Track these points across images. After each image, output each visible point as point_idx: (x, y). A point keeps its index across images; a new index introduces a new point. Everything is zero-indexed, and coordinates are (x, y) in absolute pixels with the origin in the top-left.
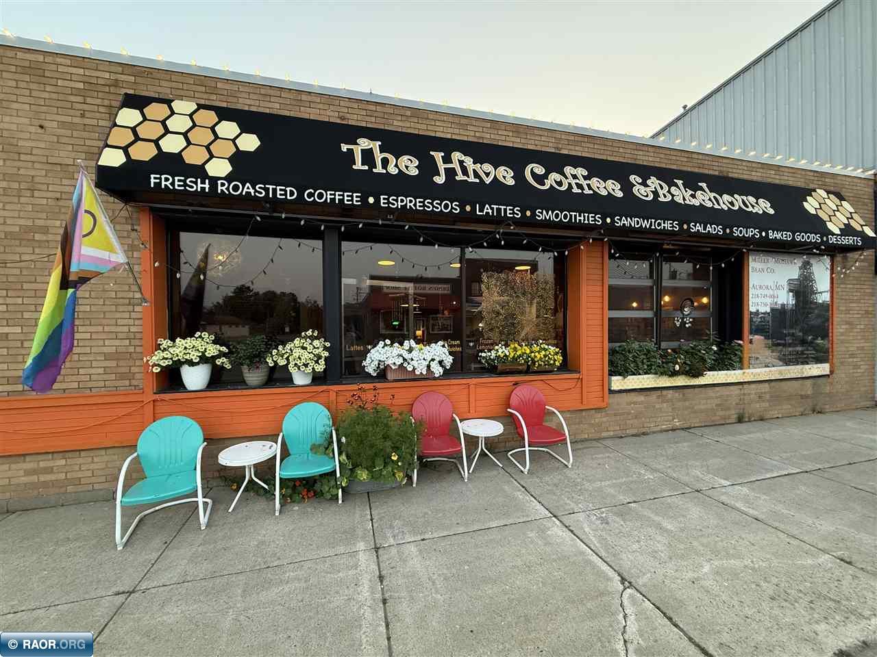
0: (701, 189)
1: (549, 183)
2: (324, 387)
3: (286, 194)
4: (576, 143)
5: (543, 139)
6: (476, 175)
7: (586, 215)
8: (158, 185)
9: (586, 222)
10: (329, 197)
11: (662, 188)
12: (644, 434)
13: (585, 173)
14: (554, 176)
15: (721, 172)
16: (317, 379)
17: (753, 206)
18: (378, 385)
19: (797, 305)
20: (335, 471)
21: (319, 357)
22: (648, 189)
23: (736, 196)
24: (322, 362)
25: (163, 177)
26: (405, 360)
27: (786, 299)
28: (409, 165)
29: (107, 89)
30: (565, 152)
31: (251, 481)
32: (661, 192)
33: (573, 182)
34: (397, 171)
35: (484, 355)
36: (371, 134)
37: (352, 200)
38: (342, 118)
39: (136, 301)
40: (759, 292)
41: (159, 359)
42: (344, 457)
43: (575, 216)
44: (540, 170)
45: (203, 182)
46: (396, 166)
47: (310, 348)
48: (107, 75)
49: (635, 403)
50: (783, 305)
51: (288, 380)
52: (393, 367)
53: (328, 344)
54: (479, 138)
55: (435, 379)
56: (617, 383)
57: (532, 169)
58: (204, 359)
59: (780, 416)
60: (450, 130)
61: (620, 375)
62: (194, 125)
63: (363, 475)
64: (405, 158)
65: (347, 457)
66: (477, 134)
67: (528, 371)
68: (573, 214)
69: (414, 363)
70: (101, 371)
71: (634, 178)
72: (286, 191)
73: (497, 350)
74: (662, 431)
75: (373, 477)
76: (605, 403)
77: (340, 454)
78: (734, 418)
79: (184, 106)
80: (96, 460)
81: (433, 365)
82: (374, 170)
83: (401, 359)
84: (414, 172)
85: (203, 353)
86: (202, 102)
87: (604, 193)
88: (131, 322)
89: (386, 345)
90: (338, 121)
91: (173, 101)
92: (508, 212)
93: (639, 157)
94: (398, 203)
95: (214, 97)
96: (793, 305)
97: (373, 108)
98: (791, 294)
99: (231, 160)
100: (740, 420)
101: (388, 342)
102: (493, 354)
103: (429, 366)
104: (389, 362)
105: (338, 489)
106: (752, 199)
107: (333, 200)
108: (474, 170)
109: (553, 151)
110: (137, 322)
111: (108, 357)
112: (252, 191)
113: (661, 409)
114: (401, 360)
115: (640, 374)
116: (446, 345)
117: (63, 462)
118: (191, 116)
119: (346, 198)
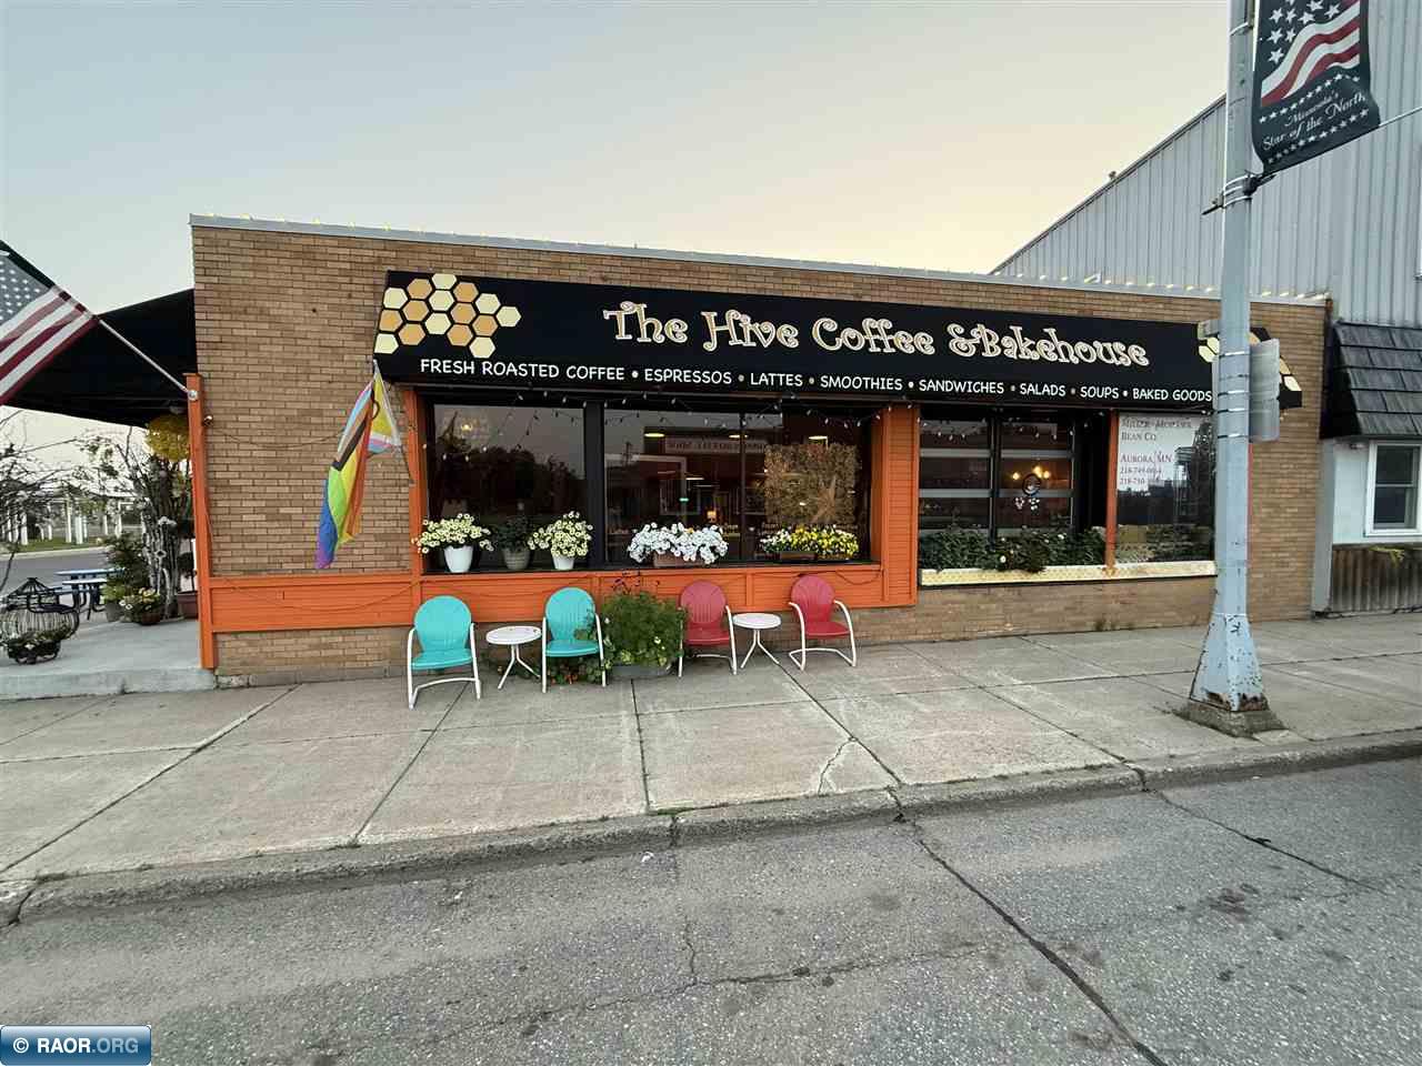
0: (1048, 337)
1: (840, 342)
2: (586, 573)
3: (548, 373)
4: (881, 287)
5: (839, 284)
6: (754, 337)
7: (883, 379)
8: (428, 369)
9: (883, 388)
10: (591, 373)
11: (990, 338)
12: (964, 639)
13: (889, 325)
14: (850, 332)
15: (1080, 310)
16: (580, 564)
17: (1118, 356)
18: (644, 572)
19: (1190, 480)
20: (598, 654)
21: (582, 541)
22: (970, 342)
23: (1096, 344)
24: (585, 545)
25: (432, 361)
26: (672, 545)
27: (1175, 474)
28: (677, 330)
29: (370, 267)
30: (867, 299)
31: (517, 664)
32: (987, 345)
33: (872, 338)
34: (664, 338)
35: (764, 541)
36: (636, 295)
37: (615, 376)
38: (604, 279)
39: (403, 482)
40: (1132, 465)
41: (428, 540)
42: (608, 639)
43: (869, 381)
44: (831, 325)
45: (469, 365)
46: (663, 333)
47: (572, 530)
48: (371, 253)
49: (953, 602)
50: (1168, 483)
51: (549, 565)
52: (659, 552)
53: (590, 528)
54: (760, 289)
55: (707, 566)
56: (930, 577)
57: (821, 326)
58: (469, 541)
59: (1159, 625)
60: (727, 283)
61: (933, 567)
62: (456, 302)
63: (626, 657)
64: (673, 322)
65: (611, 639)
66: (759, 285)
67: (816, 561)
68: (866, 379)
69: (683, 549)
70: (372, 551)
71: (954, 329)
72: (547, 368)
73: (779, 536)
74: (988, 637)
75: (636, 661)
76: (912, 601)
77: (604, 637)
78: (1091, 625)
79: (444, 280)
80: (370, 637)
81: (703, 550)
82: (639, 340)
83: (668, 543)
84: (682, 339)
85: (468, 535)
86: (461, 273)
87: (911, 350)
88: (398, 503)
89: (651, 529)
90: (601, 283)
91: (433, 275)
92: (788, 380)
93: (965, 299)
94: (663, 375)
95: (472, 267)
96: (1183, 481)
97: (637, 264)
98: (1181, 467)
99: (494, 338)
100: (1099, 628)
101: (654, 525)
102: (774, 540)
103: (698, 553)
104: (655, 547)
105: (602, 670)
106: (1119, 347)
107: (595, 376)
108: (751, 331)
109: (852, 299)
110: (403, 503)
111: (378, 537)
112: (515, 370)
113: (988, 610)
114: (667, 546)
115: (959, 567)
116: (721, 530)
117: (340, 639)
118: (451, 290)
119: (609, 374)
